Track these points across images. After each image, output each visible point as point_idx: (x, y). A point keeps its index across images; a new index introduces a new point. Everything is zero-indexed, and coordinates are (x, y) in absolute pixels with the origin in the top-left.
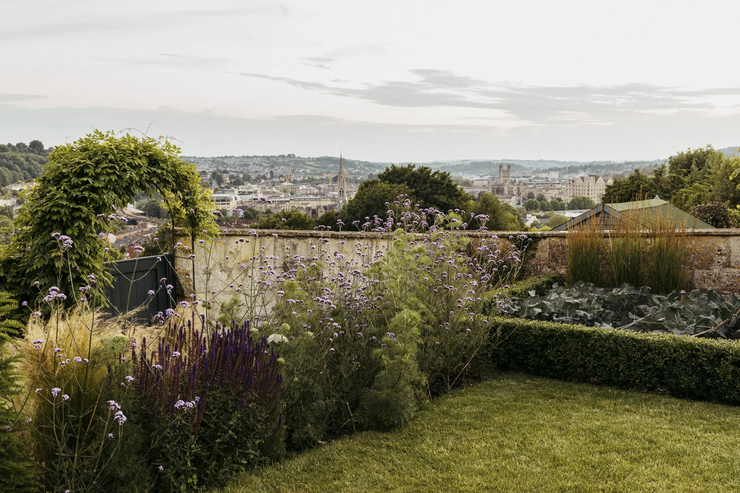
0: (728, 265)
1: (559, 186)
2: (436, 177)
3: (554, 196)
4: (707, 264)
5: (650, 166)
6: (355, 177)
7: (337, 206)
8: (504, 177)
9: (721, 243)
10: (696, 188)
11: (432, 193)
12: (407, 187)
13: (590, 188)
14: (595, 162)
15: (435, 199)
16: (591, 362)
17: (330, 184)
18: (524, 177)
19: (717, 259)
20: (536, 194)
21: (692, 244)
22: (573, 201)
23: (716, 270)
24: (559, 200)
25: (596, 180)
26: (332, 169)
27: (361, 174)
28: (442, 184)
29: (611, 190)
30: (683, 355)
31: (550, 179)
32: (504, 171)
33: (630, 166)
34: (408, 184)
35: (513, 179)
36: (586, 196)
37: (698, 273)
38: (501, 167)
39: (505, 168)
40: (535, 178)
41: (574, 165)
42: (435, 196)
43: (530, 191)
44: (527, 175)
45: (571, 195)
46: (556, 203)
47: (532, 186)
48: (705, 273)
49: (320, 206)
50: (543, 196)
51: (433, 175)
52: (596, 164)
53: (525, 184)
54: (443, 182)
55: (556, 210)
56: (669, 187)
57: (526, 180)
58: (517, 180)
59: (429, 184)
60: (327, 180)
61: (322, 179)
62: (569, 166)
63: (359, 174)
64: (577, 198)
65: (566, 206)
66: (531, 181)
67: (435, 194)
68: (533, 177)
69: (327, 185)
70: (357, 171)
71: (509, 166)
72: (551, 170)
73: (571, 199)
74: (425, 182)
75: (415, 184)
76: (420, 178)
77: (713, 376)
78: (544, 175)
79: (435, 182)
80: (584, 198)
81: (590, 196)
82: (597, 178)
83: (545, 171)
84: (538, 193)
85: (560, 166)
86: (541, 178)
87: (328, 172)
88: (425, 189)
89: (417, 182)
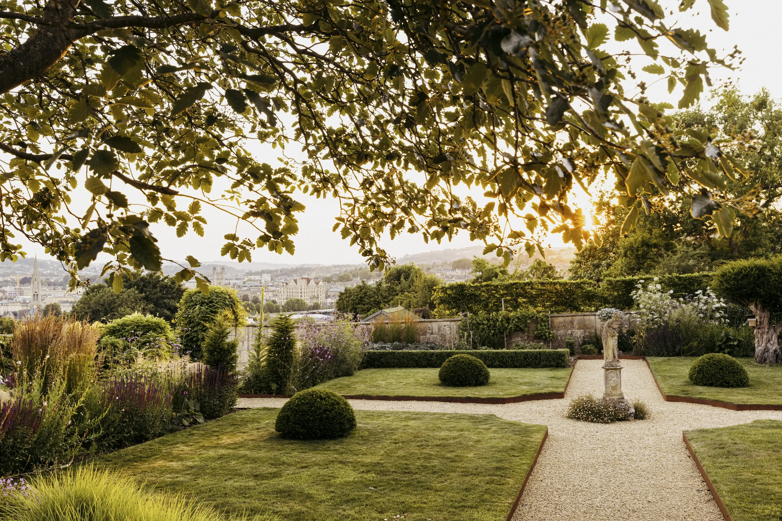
0: (432, 333)
1: (273, 288)
2: (166, 281)
3: (268, 298)
4: (425, 333)
5: (356, 269)
6: (48, 279)
7: (31, 312)
8: (218, 279)
9: (429, 325)
10: (406, 296)
11: (162, 298)
12: (137, 292)
13: (303, 290)
14: (305, 265)
15: (165, 303)
16: (396, 361)
17: (17, 287)
18: (237, 279)
19: (428, 331)
20: (251, 297)
21: (418, 326)
22: (287, 303)
23: (428, 336)
24: (274, 302)
25: (308, 283)
26: (18, 270)
27: (55, 276)
28: (172, 289)
29: (344, 296)
30: (423, 355)
31: (263, 281)
32: (218, 273)
33: (337, 269)
34: (137, 289)
35: (227, 282)
36: (299, 298)
37: (422, 337)
38: (214, 269)
39: (219, 270)
40: (248, 280)
41: (286, 267)
42: (166, 301)
43: (245, 293)
44: (239, 277)
45: (285, 297)
46: (271, 305)
47: (246, 288)
48: (424, 337)
49: (8, 312)
50: (258, 299)
51: (163, 280)
52: (306, 267)
53: (239, 287)
54: (173, 286)
55: (271, 312)
56: (387, 294)
57: (239, 282)
58: (231, 282)
59: (158, 289)
60: (14, 283)
61: (6, 281)
62: (280, 268)
63: (52, 275)
64: (291, 301)
65: (281, 308)
66: (244, 283)
67: (165, 298)
68: (246, 279)
69: (13, 288)
70: (49, 272)
71: (223, 269)
72: (263, 272)
73: (285, 301)
74: (155, 287)
75: (145, 289)
76: (149, 283)
77: (431, 360)
78: (257, 277)
79: (166, 286)
80: (298, 300)
81: (303, 298)
82: (308, 280)
83: (257, 273)
84: (253, 295)
85: (272, 268)
86: (254, 281)
87: (13, 273)
88: (155, 294)
89: (146, 287)
